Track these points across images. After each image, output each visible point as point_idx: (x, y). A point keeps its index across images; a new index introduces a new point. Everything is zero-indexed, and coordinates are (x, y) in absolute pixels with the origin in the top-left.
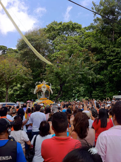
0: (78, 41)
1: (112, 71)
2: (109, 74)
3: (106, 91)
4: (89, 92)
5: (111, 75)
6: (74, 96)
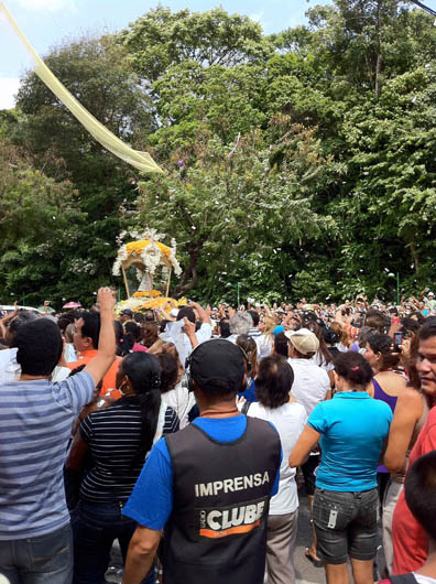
1: (367, 201)
2: (357, 213)
3: (341, 272)
5: (362, 216)
6: (227, 290)
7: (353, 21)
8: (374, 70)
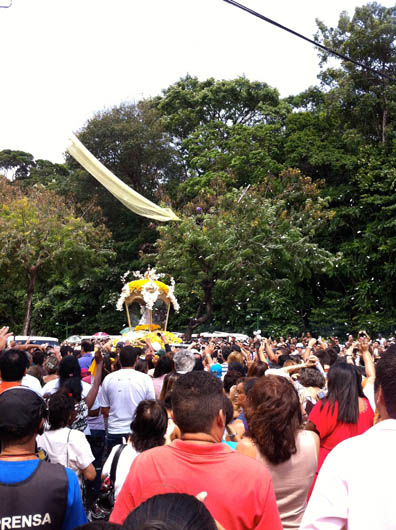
0: (267, 143)
1: (377, 241)
5: (375, 255)
6: (248, 323)
7: (361, 81)
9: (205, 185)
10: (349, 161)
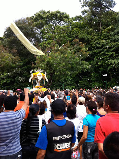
0: (66, 31)
1: (98, 61)
2: (95, 65)
3: (91, 81)
4: (75, 82)
5: (97, 65)
6: (61, 85)
7: (94, 13)
8: (99, 27)
9: (47, 44)
10: (90, 37)
